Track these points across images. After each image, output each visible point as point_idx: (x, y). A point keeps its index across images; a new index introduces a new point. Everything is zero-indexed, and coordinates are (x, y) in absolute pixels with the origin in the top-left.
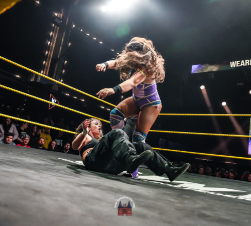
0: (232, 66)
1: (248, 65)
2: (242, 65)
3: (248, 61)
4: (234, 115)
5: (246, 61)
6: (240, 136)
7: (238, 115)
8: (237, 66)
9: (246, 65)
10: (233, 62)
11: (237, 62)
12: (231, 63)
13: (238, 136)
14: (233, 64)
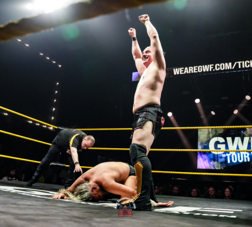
0: (175, 74)
1: (192, 72)
2: (186, 73)
3: (192, 68)
4: (181, 128)
5: (190, 68)
6: (188, 150)
7: (185, 128)
8: (181, 73)
9: (190, 72)
10: (177, 69)
11: (181, 69)
12: (174, 69)
13: (186, 150)
14: (177, 71)
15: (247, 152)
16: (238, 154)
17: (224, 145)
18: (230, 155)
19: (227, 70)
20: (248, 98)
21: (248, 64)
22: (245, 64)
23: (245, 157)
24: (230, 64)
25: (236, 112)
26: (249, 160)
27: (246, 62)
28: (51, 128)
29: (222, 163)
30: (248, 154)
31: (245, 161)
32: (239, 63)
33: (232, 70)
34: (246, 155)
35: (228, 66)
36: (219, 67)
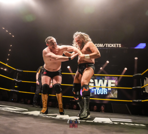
15: (106, 88)
16: (101, 89)
17: (93, 84)
18: (96, 89)
19: (101, 47)
20: (108, 62)
21: (110, 45)
22: (109, 45)
23: (104, 91)
24: (102, 44)
25: (101, 68)
26: (106, 93)
27: (110, 44)
28: (6, 70)
29: (92, 93)
30: (106, 90)
31: (105, 93)
32: (107, 44)
33: (103, 47)
34: (105, 90)
35: (101, 45)
36: (97, 45)
